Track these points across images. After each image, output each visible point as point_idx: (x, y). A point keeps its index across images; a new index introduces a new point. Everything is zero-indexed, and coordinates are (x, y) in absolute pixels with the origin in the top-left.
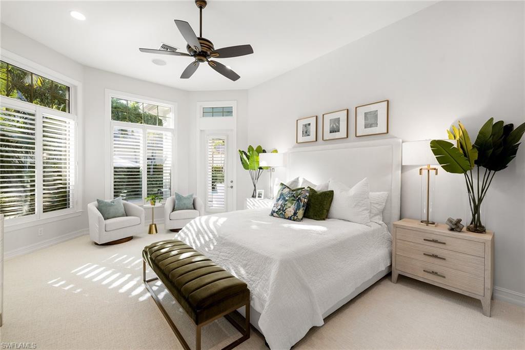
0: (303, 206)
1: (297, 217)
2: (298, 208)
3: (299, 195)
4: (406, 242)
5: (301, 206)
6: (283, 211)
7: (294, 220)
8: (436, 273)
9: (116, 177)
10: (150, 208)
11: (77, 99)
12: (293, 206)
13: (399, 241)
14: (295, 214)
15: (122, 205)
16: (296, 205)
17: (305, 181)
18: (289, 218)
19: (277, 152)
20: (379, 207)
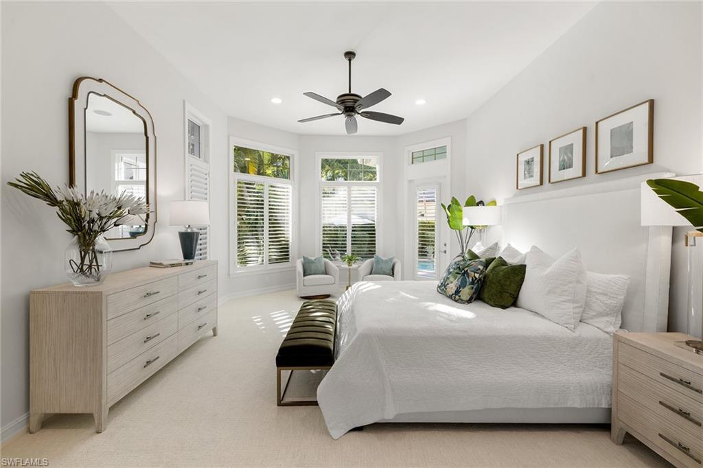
0: (473, 283)
1: (460, 296)
2: (463, 285)
3: (467, 267)
4: (633, 372)
5: (468, 284)
6: (445, 286)
7: (456, 301)
8: (685, 448)
9: (325, 236)
10: (346, 269)
11: (295, 167)
12: (455, 282)
13: (623, 367)
14: (457, 292)
15: (323, 263)
16: (460, 280)
17: (509, 248)
18: (450, 297)
19: (496, 205)
20: (609, 302)
